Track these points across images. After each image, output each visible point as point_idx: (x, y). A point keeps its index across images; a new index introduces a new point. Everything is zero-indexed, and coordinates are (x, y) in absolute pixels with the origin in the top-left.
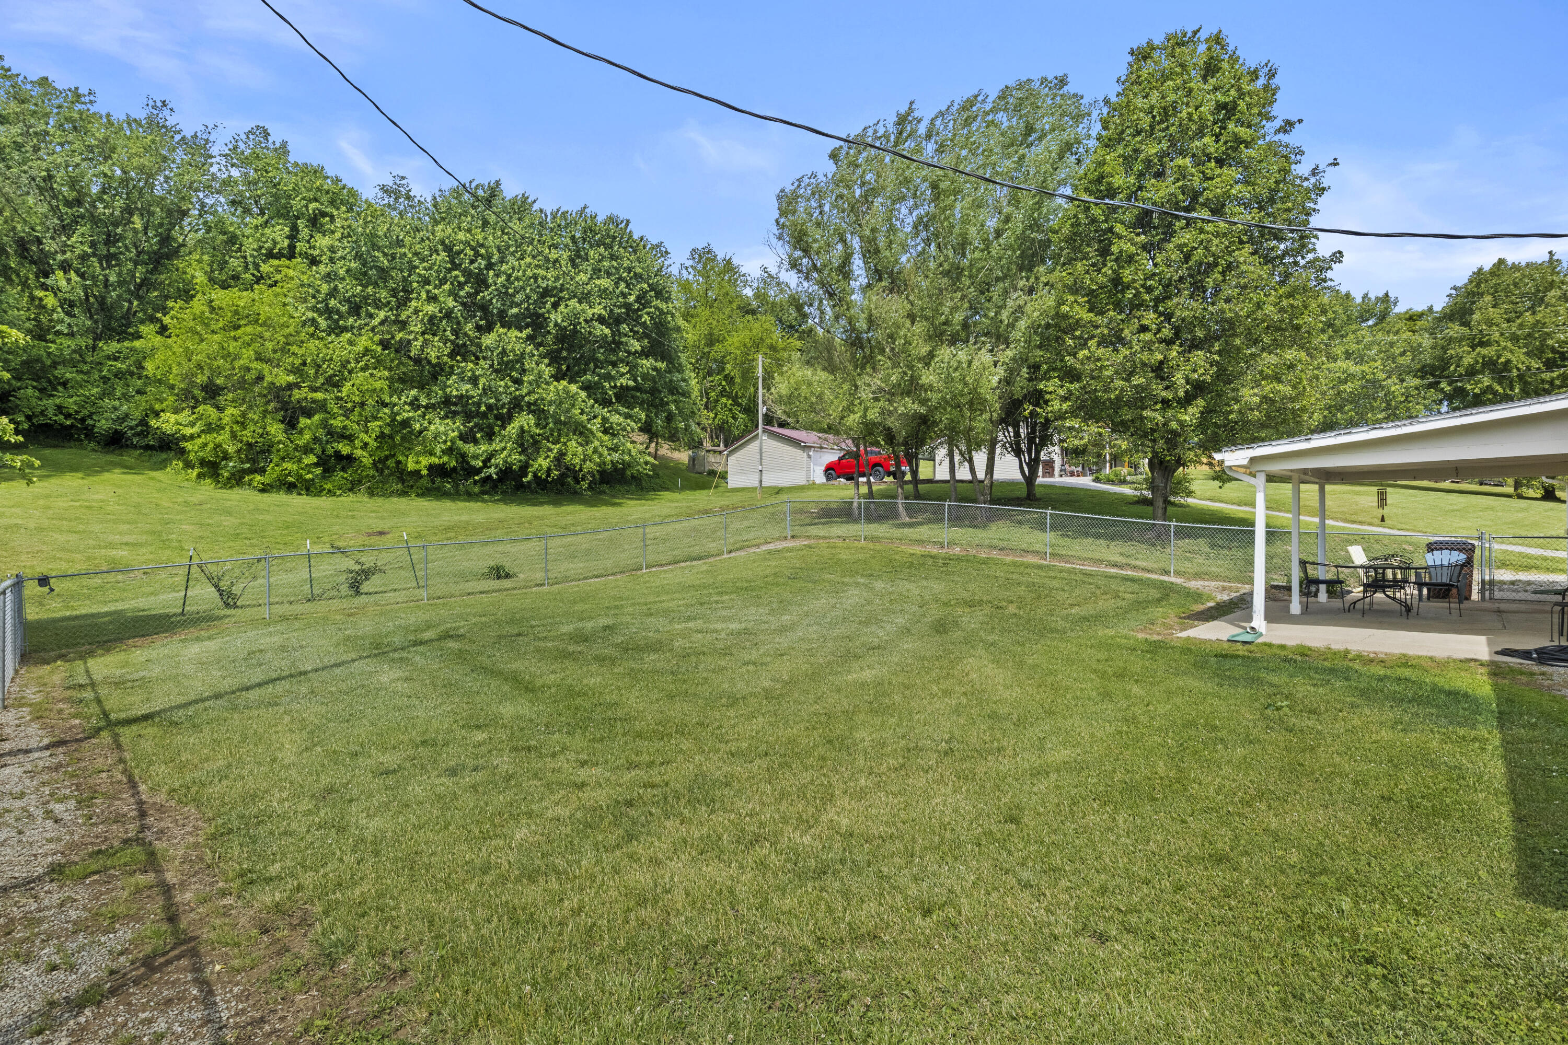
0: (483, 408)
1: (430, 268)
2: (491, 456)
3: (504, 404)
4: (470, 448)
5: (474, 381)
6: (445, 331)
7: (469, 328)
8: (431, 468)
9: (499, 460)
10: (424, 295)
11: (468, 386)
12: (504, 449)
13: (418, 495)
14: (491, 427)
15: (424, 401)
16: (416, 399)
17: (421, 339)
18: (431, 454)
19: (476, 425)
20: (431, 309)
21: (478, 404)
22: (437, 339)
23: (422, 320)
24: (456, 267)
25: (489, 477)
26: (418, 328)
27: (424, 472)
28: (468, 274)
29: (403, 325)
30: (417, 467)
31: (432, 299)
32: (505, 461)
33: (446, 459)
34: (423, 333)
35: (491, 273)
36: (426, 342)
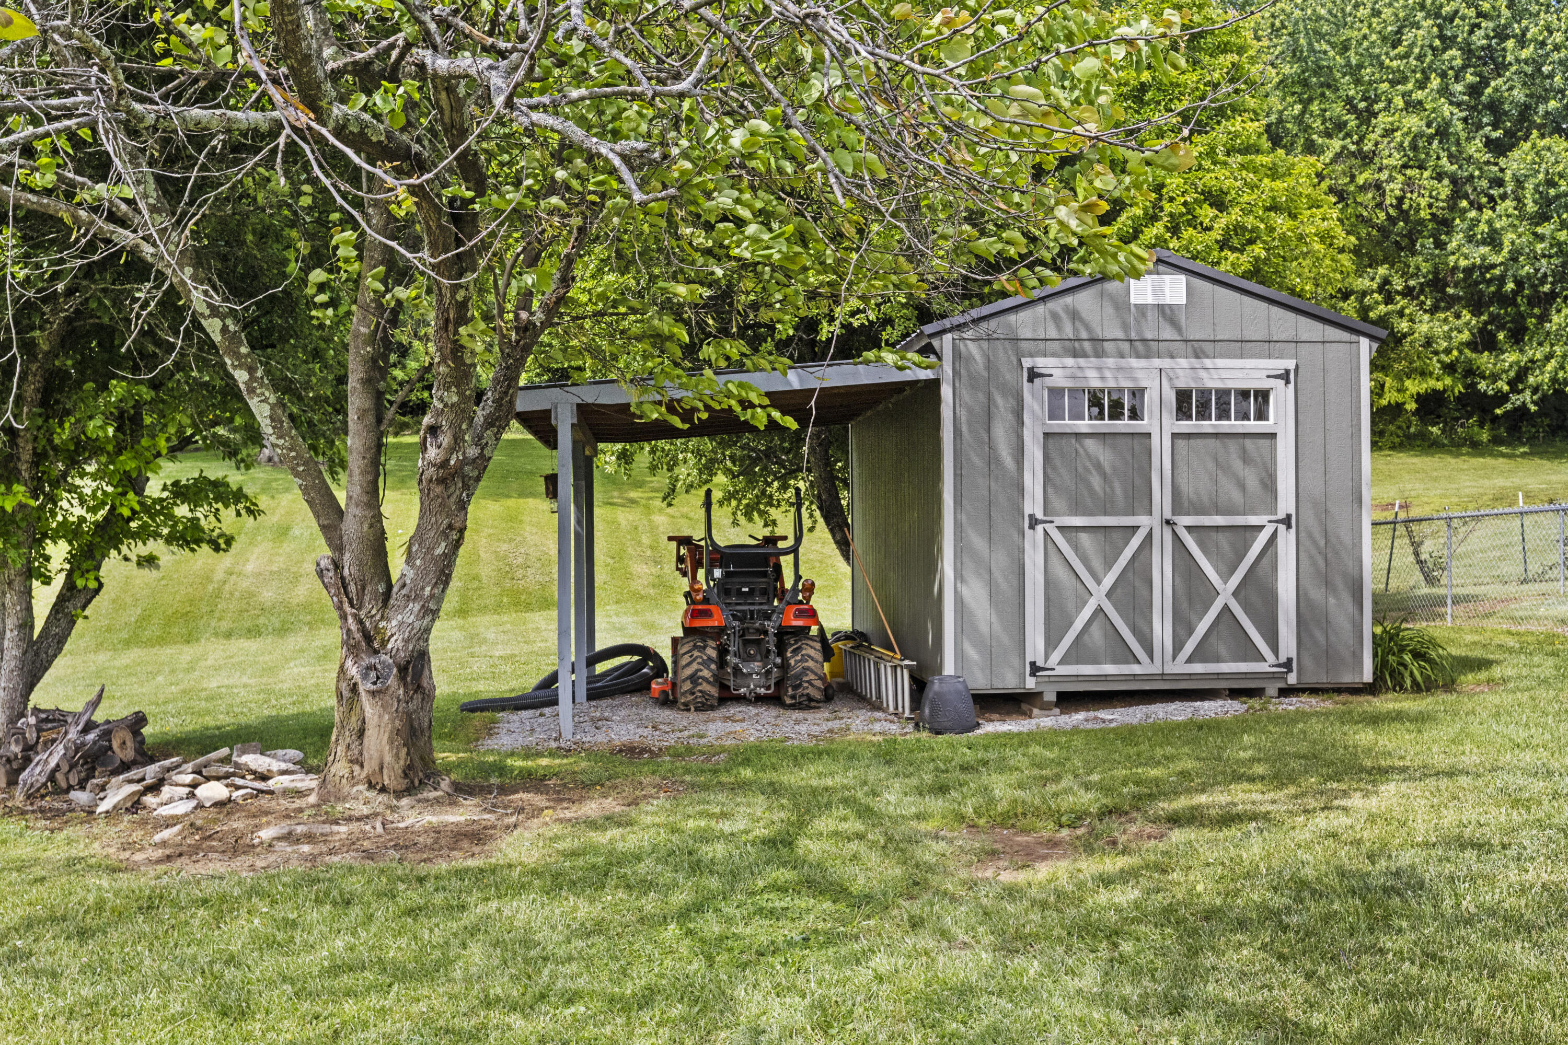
0: (1510, 286)
1: (1406, 56)
2: (1522, 373)
3: (1545, 275)
4: (1485, 360)
5: (1493, 240)
6: (1438, 158)
7: (1475, 148)
8: (1419, 398)
9: (1541, 377)
10: (1399, 102)
11: (1484, 250)
12: (1548, 358)
13: (1393, 448)
14: (1520, 318)
15: (1398, 284)
16: (1386, 281)
17: (1400, 178)
18: (1424, 374)
19: (1493, 319)
20: (1413, 122)
21: (1502, 280)
22: (1426, 174)
23: (1401, 145)
24: (1448, 42)
25: (1522, 410)
26: (1396, 160)
27: (1411, 406)
28: (1468, 50)
29: (1367, 159)
30: (1400, 399)
31: (1413, 106)
32: (1554, 380)
33: (1448, 381)
34: (1405, 166)
35: (1510, 44)
36: (1409, 182)
